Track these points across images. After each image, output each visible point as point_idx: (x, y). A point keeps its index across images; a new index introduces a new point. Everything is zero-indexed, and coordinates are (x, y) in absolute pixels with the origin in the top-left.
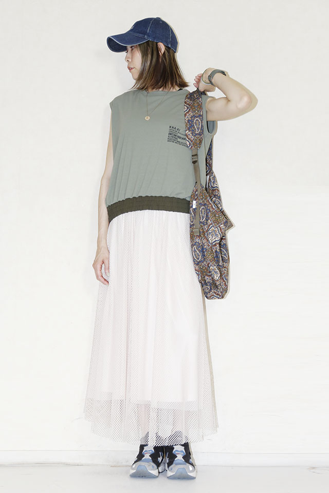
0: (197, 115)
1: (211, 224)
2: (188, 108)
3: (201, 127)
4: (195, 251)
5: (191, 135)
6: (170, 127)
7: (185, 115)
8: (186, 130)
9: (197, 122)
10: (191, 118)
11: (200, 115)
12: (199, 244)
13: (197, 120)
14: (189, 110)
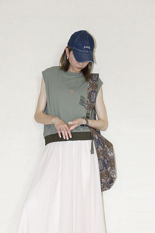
0: (94, 91)
1: (107, 147)
2: (90, 85)
3: (95, 99)
4: (100, 163)
5: (89, 101)
6: (81, 96)
7: (88, 89)
8: (88, 99)
9: (93, 95)
10: (91, 92)
11: (95, 91)
12: (102, 159)
13: (93, 94)
14: (90, 87)
